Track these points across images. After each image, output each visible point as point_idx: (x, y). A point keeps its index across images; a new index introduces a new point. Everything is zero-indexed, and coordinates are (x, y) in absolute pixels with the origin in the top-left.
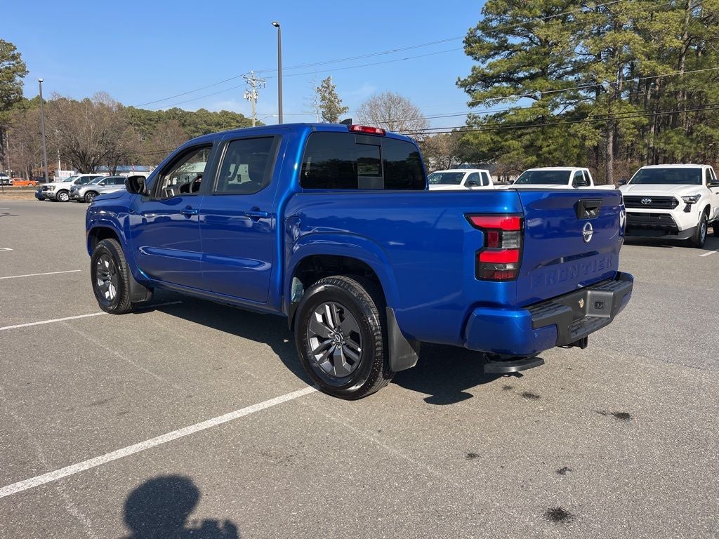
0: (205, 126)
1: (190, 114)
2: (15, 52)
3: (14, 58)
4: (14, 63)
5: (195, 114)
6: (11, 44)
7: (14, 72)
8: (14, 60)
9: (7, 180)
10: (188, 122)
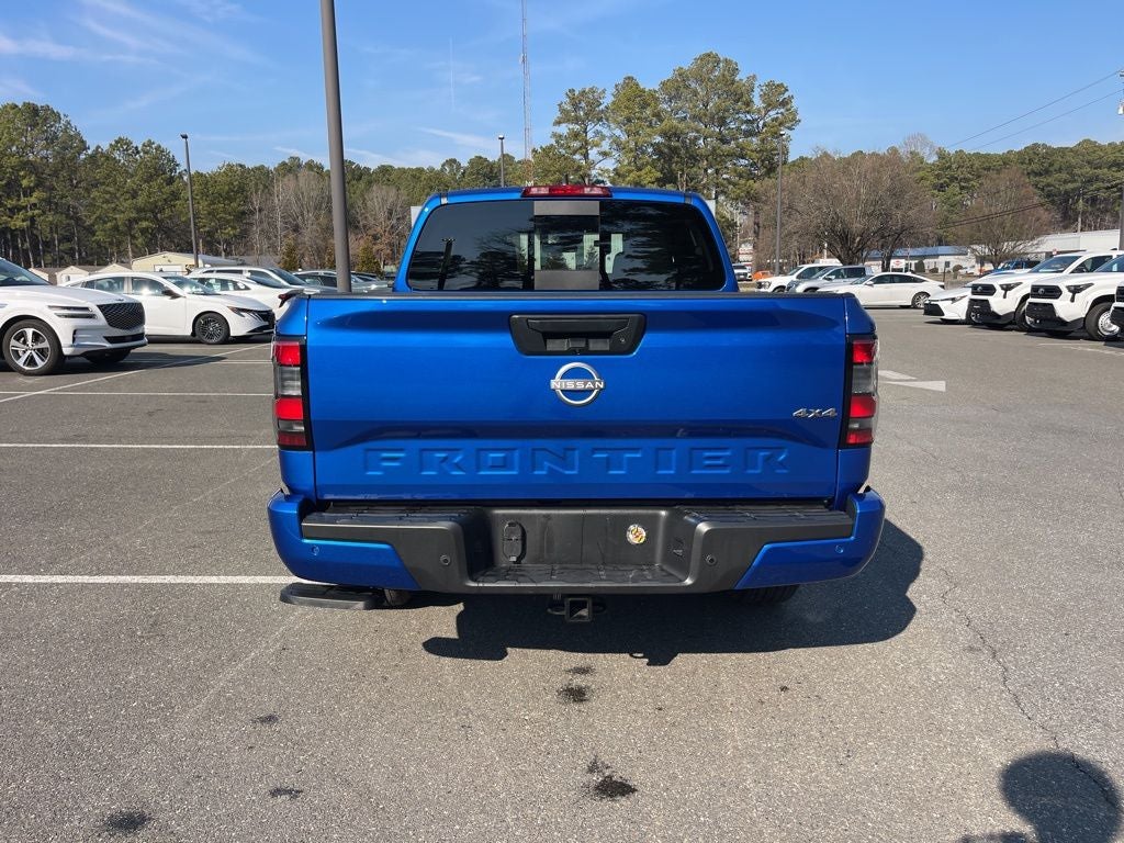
0: (1087, 170)
1: (1062, 151)
2: (786, 95)
3: (784, 103)
4: (782, 110)
5: (1071, 150)
6: (781, 85)
7: (781, 124)
8: (784, 106)
9: (745, 274)
10: (1056, 166)
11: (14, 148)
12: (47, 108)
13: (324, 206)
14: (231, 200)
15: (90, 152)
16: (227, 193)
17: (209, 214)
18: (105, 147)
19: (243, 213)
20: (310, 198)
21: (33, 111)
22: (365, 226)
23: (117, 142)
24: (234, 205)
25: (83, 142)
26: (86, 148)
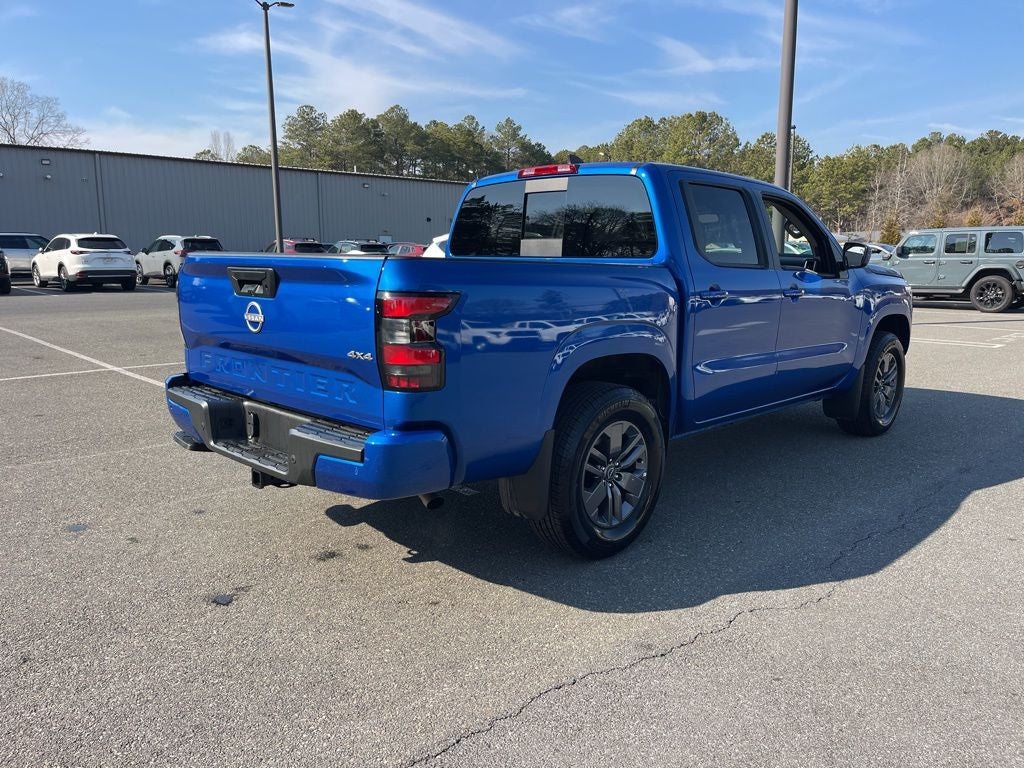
11: (685, 150)
12: (713, 115)
13: (956, 179)
14: (853, 179)
15: (741, 148)
16: (852, 173)
17: (831, 194)
18: (753, 142)
19: (864, 191)
20: (941, 170)
21: (702, 117)
22: (999, 198)
23: (763, 137)
24: (855, 184)
25: (736, 140)
26: (738, 145)
